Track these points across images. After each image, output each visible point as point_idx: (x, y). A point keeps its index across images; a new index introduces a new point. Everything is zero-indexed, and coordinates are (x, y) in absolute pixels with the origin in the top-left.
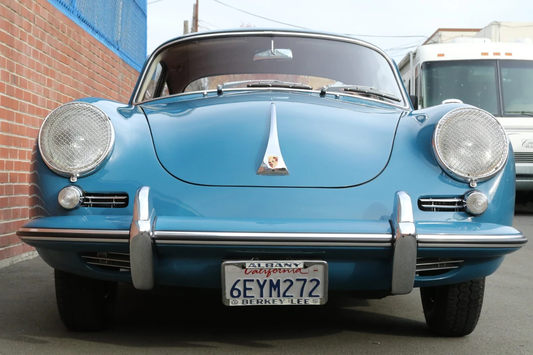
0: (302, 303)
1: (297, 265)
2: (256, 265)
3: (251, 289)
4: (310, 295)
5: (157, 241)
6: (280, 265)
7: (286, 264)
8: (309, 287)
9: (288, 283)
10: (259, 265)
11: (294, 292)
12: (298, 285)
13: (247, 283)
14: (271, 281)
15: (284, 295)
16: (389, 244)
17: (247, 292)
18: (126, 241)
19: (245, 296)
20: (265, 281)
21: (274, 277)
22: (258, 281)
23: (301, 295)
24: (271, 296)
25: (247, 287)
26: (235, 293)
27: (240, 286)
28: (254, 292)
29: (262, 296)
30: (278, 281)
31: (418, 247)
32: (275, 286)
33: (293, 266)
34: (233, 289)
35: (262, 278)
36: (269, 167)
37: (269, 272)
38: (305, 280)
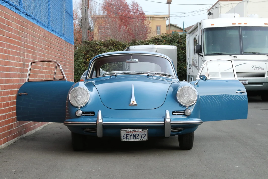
0: (142, 140)
1: (140, 130)
2: (129, 130)
3: (128, 137)
4: (144, 138)
5: (104, 125)
6: (136, 130)
7: (137, 130)
8: (143, 136)
9: (138, 135)
10: (130, 130)
11: (139, 137)
12: (140, 135)
13: (127, 135)
14: (133, 134)
15: (137, 138)
16: (164, 124)
17: (127, 137)
18: (96, 125)
19: (127, 138)
20: (132, 134)
21: (134, 134)
22: (130, 134)
23: (141, 138)
24: (133, 138)
25: (127, 136)
26: (124, 138)
27: (125, 136)
28: (129, 138)
29: (131, 138)
30: (135, 134)
31: (171, 125)
32: (134, 136)
33: (139, 131)
34: (123, 137)
35: (131, 134)
36: (132, 104)
37: (133, 132)
38: (142, 134)
